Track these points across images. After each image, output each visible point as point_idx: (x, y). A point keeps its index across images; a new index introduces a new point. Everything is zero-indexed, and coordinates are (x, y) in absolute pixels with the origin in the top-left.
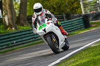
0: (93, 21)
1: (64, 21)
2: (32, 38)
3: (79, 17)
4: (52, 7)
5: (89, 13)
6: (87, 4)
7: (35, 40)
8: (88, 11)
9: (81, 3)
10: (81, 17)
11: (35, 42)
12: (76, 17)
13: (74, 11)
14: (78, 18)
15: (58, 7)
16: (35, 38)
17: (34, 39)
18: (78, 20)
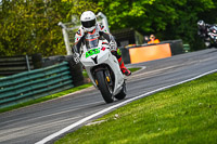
1: (27, 70)
3: (61, 62)
4: (2, 40)
9: (64, 32)
10: (65, 63)
12: (53, 62)
13: (48, 50)
14: (57, 65)
15: (13, 40)
18: (58, 67)
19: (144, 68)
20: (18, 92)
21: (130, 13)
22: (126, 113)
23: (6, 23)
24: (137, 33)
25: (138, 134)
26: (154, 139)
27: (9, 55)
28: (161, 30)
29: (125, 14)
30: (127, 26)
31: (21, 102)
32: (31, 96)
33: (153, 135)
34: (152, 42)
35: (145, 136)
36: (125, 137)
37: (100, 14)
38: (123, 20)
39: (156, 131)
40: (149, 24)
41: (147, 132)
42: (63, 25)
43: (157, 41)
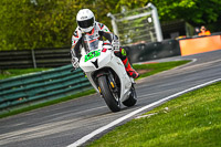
0: (140, 64)
2: (6, 101)
4: (50, 31)
5: (130, 45)
6: (125, 25)
7: (11, 106)
8: (130, 40)
9: (113, 23)
11: (11, 110)
15: (61, 31)
16: (11, 100)
17: (9, 103)
19: (195, 60)
20: (66, 84)
21: (180, 4)
22: (176, 106)
23: (54, 14)
24: (187, 25)
25: (188, 127)
26: (204, 133)
27: (57, 46)
28: (212, 21)
29: (175, 5)
30: (177, 18)
31: (69, 95)
32: (80, 88)
33: (204, 129)
34: (203, 34)
35: (195, 129)
36: (176, 131)
37: (150, 5)
38: (173, 11)
39: (207, 125)
40: (199, 16)
41: (198, 126)
42: (112, 16)
43: (208, 33)
